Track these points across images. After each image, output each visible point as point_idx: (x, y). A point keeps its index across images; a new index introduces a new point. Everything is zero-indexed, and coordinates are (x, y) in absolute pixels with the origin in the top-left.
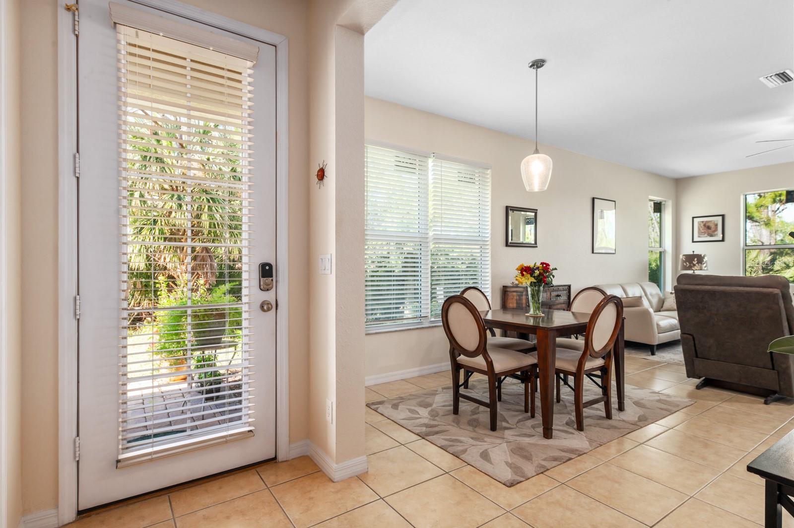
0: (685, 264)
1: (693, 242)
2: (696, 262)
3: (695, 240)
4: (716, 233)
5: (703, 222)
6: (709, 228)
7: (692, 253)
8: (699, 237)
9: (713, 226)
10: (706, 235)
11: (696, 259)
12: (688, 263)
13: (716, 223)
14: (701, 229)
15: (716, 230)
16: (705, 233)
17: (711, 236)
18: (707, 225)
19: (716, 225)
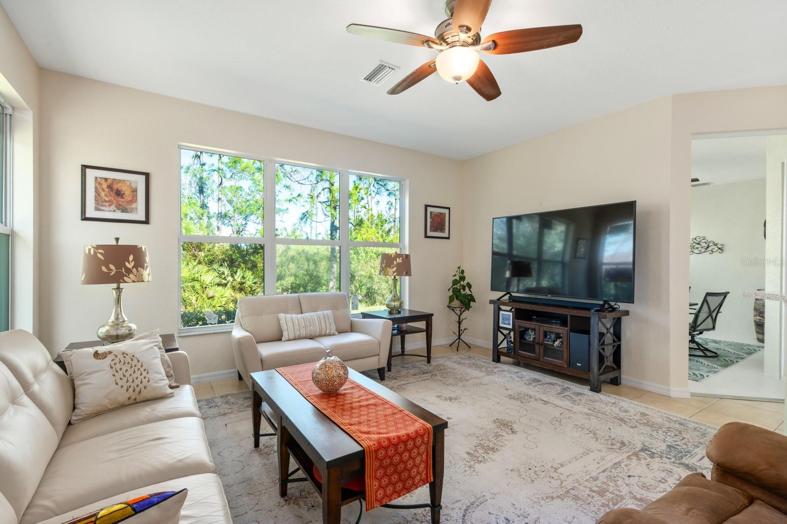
0: (104, 269)
1: (84, 219)
2: (133, 264)
3: (87, 216)
4: (134, 206)
5: (106, 179)
6: (119, 194)
7: (114, 243)
8: (97, 209)
9: (128, 194)
10: (113, 207)
11: (131, 258)
12: (112, 267)
13: (133, 186)
14: (103, 194)
15: (134, 200)
16: (110, 203)
17: (124, 210)
18: (115, 187)
19: (134, 191)
